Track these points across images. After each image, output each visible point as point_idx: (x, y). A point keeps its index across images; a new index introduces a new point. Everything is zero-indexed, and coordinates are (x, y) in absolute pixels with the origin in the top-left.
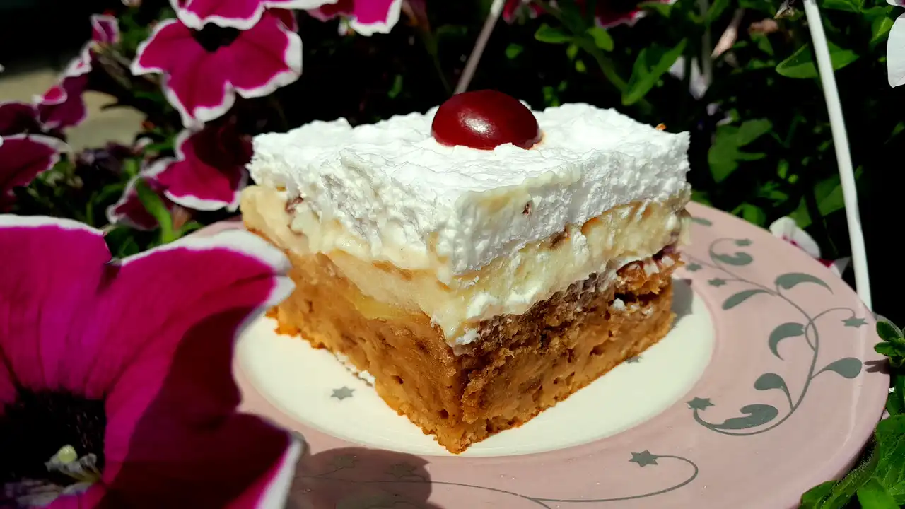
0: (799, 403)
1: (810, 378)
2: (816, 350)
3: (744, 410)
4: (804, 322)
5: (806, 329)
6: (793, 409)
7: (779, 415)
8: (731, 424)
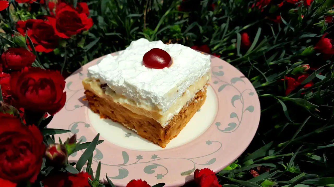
0: (241, 121)
1: (243, 113)
2: (243, 103)
3: (229, 125)
4: (239, 95)
5: (240, 97)
6: (240, 123)
7: (237, 125)
8: (226, 130)
